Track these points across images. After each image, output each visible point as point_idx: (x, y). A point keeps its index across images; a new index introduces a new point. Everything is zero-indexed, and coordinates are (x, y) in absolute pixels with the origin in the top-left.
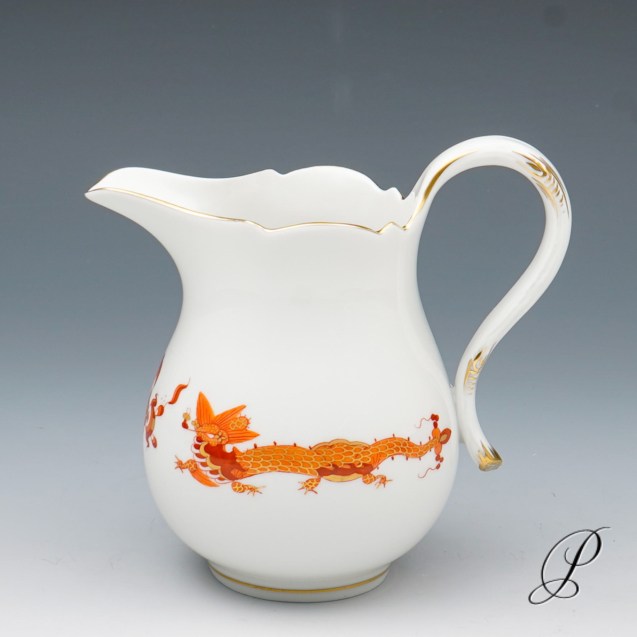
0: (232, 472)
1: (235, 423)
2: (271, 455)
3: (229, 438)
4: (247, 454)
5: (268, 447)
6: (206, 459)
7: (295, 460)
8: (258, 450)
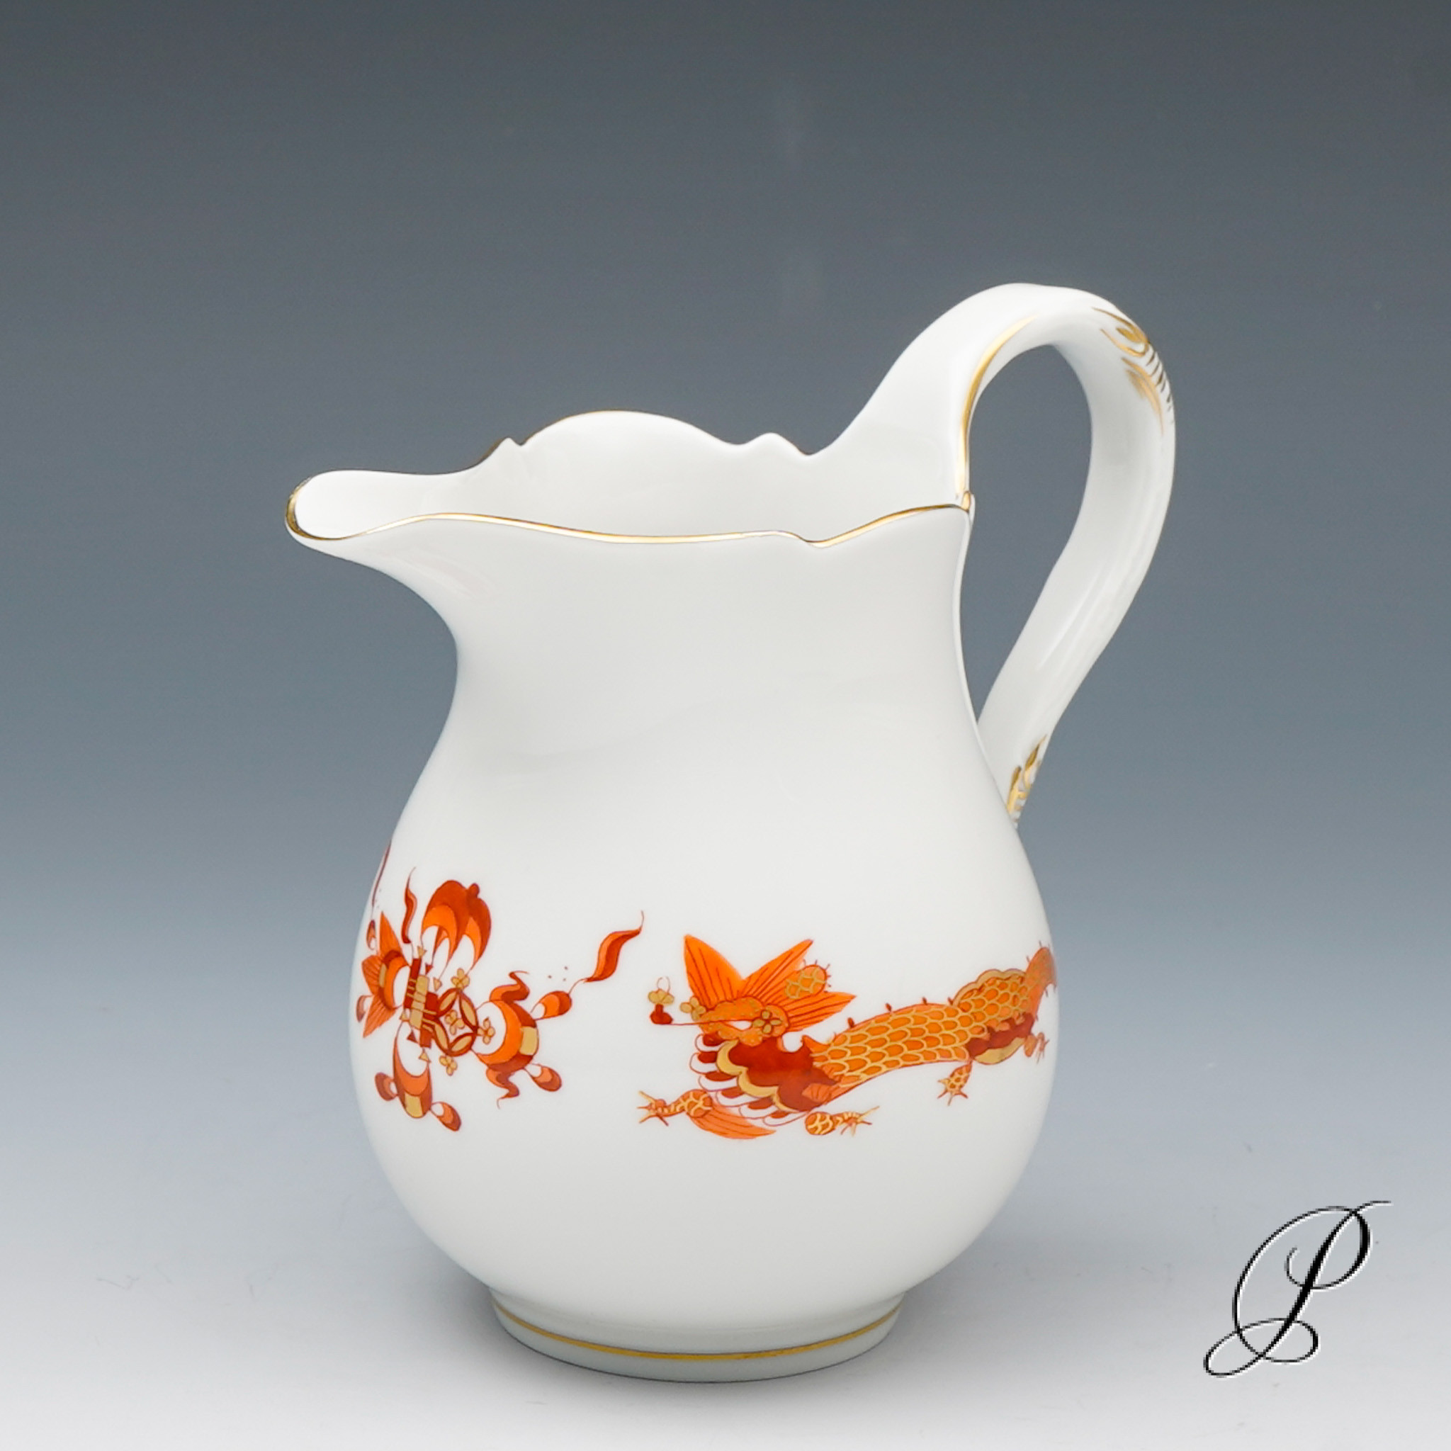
0: (806, 1093)
1: (796, 984)
2: (885, 1036)
3: (789, 1019)
4: (836, 1045)
5: (878, 1018)
6: (738, 1080)
7: (930, 1035)
8: (858, 1030)
